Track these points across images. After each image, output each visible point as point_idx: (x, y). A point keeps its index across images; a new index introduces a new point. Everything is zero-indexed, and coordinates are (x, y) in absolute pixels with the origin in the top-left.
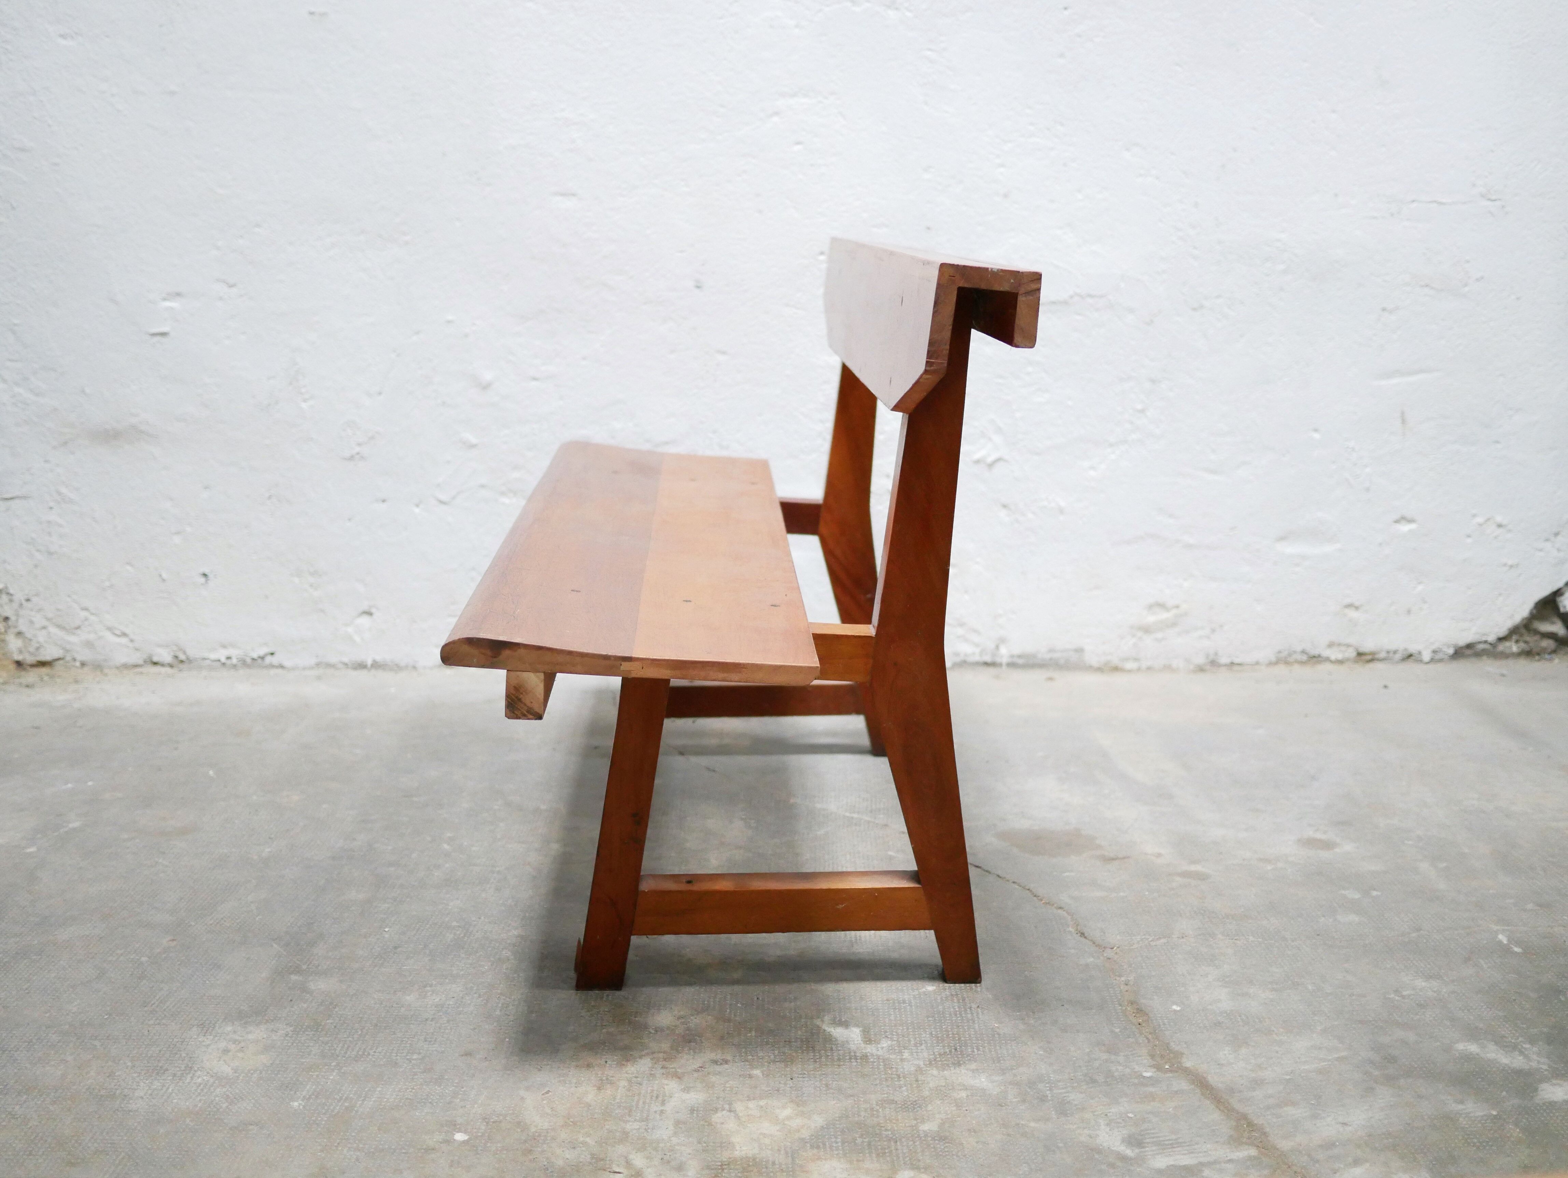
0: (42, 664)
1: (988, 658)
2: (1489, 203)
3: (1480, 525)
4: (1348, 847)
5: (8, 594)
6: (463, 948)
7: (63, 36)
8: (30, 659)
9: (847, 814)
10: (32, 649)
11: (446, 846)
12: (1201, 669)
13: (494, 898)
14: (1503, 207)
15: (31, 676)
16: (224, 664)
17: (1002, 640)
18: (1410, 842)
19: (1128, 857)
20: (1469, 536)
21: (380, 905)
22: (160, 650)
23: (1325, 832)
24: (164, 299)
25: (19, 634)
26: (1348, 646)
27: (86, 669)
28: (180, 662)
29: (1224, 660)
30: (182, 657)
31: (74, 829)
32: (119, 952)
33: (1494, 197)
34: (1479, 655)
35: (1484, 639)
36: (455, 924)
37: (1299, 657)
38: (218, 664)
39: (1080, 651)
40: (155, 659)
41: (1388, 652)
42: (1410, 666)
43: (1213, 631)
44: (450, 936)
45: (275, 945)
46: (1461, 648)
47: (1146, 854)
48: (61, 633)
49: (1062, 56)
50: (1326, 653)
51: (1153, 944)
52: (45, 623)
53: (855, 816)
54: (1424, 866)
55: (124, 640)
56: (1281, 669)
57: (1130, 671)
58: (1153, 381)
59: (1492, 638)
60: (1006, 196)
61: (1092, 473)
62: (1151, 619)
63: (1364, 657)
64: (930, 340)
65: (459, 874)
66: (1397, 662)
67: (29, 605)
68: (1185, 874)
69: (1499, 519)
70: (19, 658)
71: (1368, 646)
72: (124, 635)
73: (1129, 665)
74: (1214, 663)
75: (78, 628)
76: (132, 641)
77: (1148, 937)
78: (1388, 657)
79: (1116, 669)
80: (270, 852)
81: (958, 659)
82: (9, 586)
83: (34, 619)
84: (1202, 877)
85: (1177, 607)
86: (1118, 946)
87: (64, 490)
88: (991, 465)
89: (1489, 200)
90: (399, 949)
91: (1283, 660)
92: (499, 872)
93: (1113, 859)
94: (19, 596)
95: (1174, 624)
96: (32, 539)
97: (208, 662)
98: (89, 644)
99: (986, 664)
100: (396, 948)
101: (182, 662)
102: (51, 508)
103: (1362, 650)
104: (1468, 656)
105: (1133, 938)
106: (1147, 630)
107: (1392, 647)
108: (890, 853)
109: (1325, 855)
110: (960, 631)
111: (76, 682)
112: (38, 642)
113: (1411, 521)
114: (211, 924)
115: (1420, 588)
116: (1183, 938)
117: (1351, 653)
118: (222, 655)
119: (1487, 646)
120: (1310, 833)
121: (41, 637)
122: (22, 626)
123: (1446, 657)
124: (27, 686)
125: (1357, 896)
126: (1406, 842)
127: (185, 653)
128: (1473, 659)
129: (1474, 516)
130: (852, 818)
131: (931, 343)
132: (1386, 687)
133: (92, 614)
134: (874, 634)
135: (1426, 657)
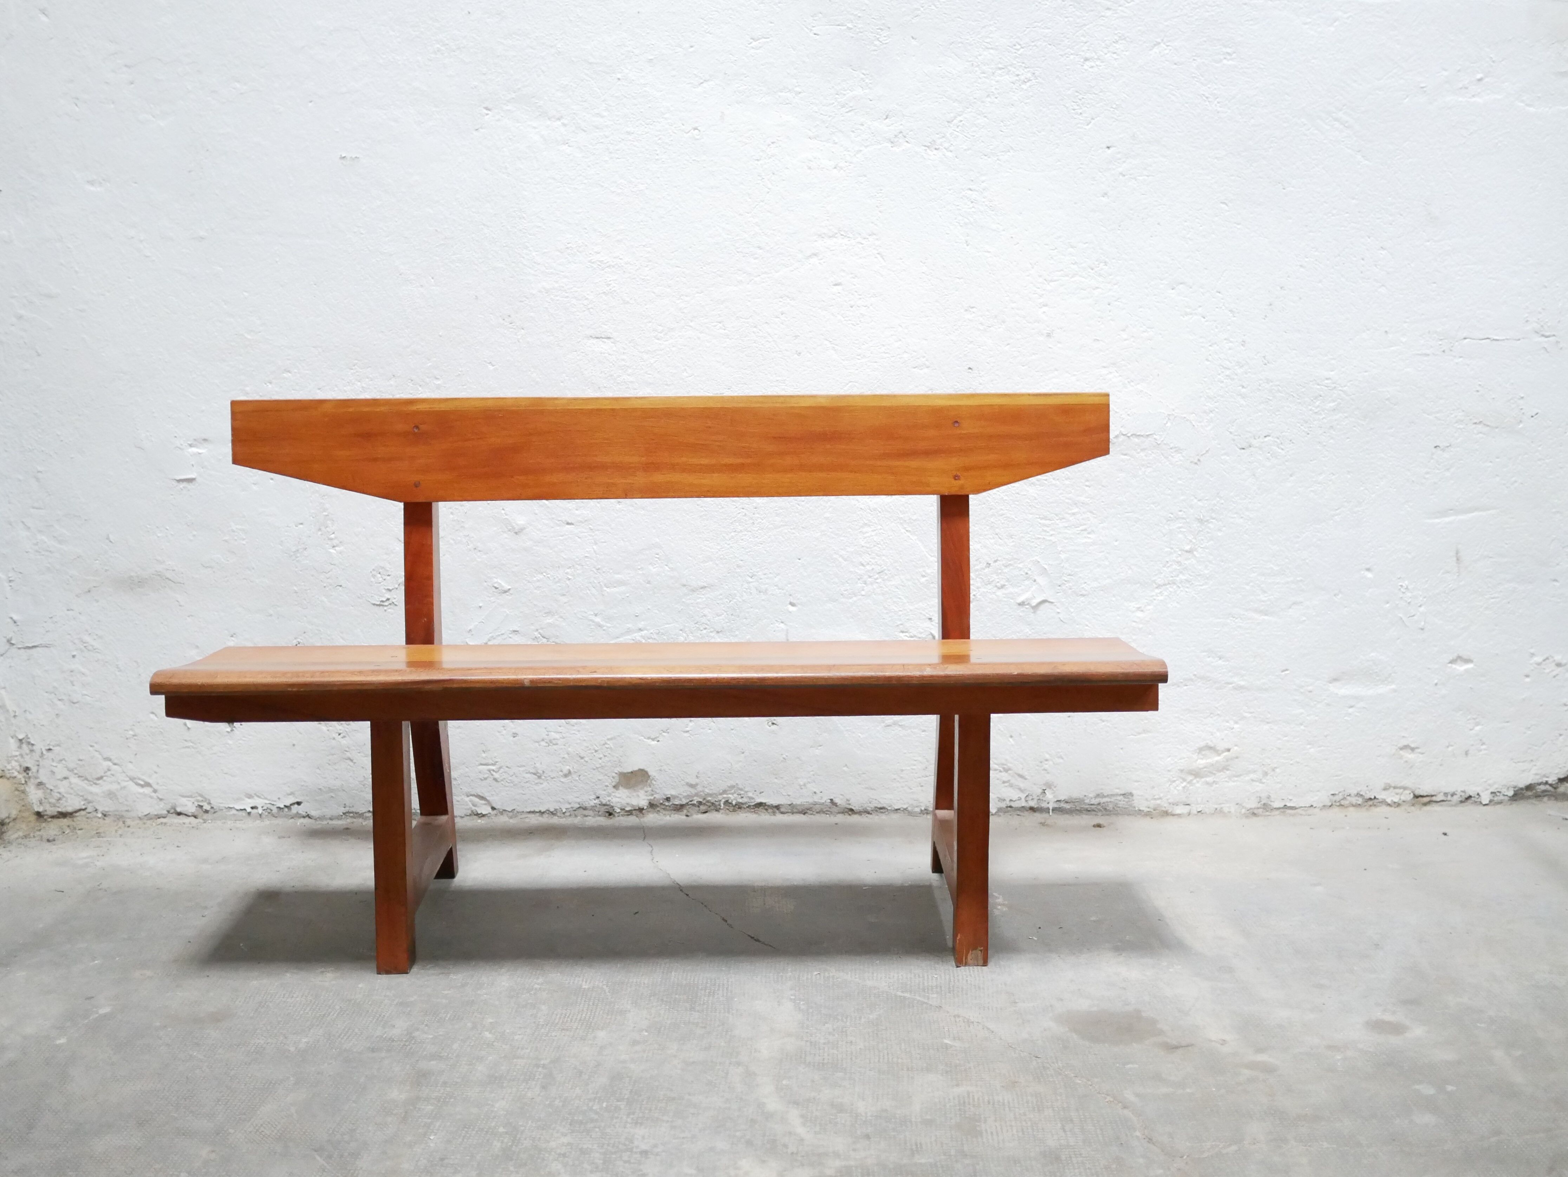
0: (63, 815)
1: (1032, 804)
2: (1543, 339)
3: (1539, 664)
4: (1418, 1031)
5: (29, 743)
6: (512, 1160)
7: (91, 183)
8: (51, 810)
9: (899, 993)
10: (53, 801)
11: (487, 1034)
12: (1253, 814)
13: (540, 1098)
14: (1558, 342)
15: (52, 828)
16: (249, 813)
17: (1049, 785)
18: (1483, 1025)
19: (1192, 1045)
20: (1527, 676)
21: (423, 1107)
22: (184, 800)
23: (1394, 1013)
24: (191, 446)
25: (40, 784)
26: (1405, 788)
27: (108, 820)
28: (204, 811)
29: (1277, 804)
30: (206, 807)
31: (105, 1015)
32: (157, 1166)
33: (1547, 334)
34: (1538, 796)
35: (1545, 780)
36: (501, 1130)
37: (1354, 800)
38: (244, 814)
39: (1128, 795)
40: (179, 810)
41: (1446, 794)
42: (1468, 808)
43: (1266, 774)
44: (497, 1145)
45: (318, 1158)
46: (1522, 789)
47: (1211, 1041)
48: (84, 784)
49: (1105, 194)
50: (1381, 796)
51: (1224, 1151)
52: (66, 773)
53: (907, 995)
54: (1498, 1054)
55: (147, 790)
56: (1336, 813)
57: (1179, 815)
58: (1200, 521)
59: (1552, 779)
60: (1049, 335)
61: (1139, 614)
62: (1202, 762)
63: (1421, 799)
65: (503, 1068)
66: (1455, 805)
67: (50, 754)
68: (1252, 1066)
69: (1558, 658)
70: (41, 809)
71: (1424, 790)
72: (148, 785)
73: (1178, 810)
74: (1266, 807)
75: (101, 778)
76: (155, 791)
77: (1218, 1143)
78: (1446, 799)
79: (1166, 813)
80: (307, 1043)
81: (1003, 805)
82: (29, 736)
83: (55, 769)
84: (1269, 1069)
85: (1229, 750)
86: (1187, 1154)
87: (87, 638)
88: (1035, 608)
89: (1543, 335)
90: (446, 1161)
91: (1338, 803)
92: (544, 1066)
93: (1177, 1047)
94: (40, 746)
95: (1225, 768)
96: (54, 687)
97: (234, 812)
98: (111, 795)
99: (1032, 809)
100: (442, 1159)
101: (207, 812)
102: (74, 656)
103: (1417, 793)
104: (1529, 797)
105: (1204, 1144)
106: (1197, 774)
107: (1450, 790)
108: (946, 1041)
109: (1394, 1040)
110: (1005, 776)
111: (98, 834)
112: (60, 793)
113: (1468, 661)
114: (250, 1132)
115: (1478, 728)
116: (1254, 1144)
117: (1408, 796)
118: (247, 804)
119: (1548, 787)
120: (1378, 1014)
121: (63, 787)
122: (43, 778)
123: (1506, 798)
124: (48, 841)
125: (1432, 1091)
126: (1478, 1025)
127: (209, 803)
128: (1534, 801)
129: (1533, 655)
130: (904, 997)
132: (1445, 834)
133: (115, 764)
135: (1485, 799)
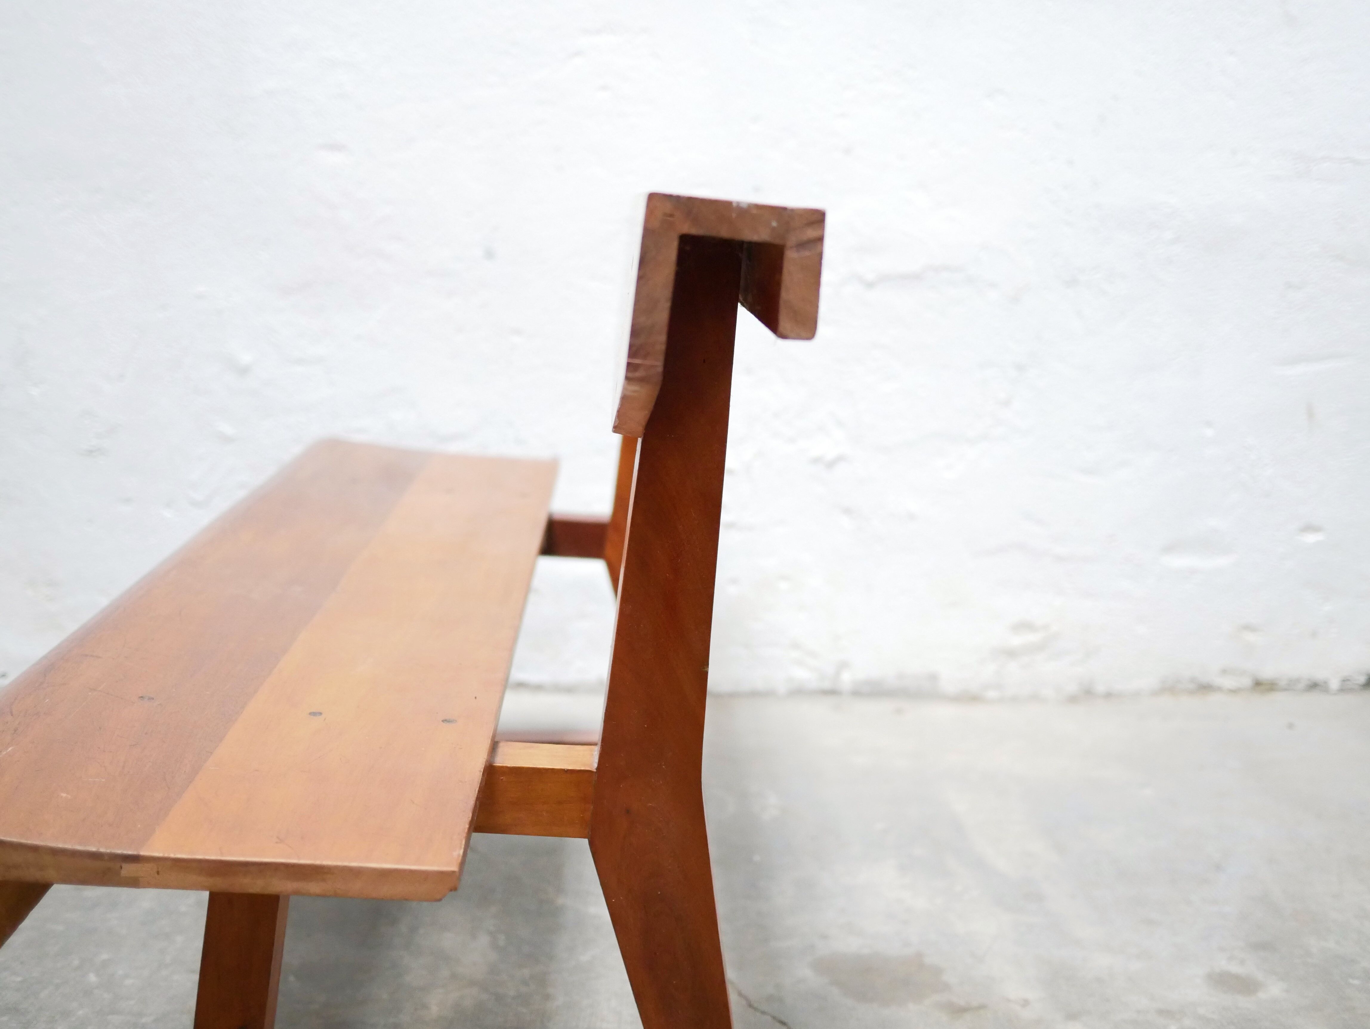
1: (827, 685)
4: (1274, 990)
12: (1073, 699)
17: (845, 663)
18: (1356, 982)
23: (1242, 962)
26: (1244, 672)
29: (1100, 690)
37: (1187, 685)
39: (933, 677)
41: (1290, 680)
42: (1314, 697)
43: (1088, 655)
50: (1219, 681)
56: (1166, 700)
57: (991, 701)
58: (1019, 368)
62: (1016, 641)
63: (1262, 686)
64: (633, 326)
66: (1300, 693)
71: (1268, 672)
73: (991, 694)
74: (1089, 693)
78: (1291, 686)
79: (975, 699)
85: (1047, 627)
88: (830, 465)
91: (1169, 688)
93: (964, 1010)
95: (1043, 648)
99: (825, 692)
103: (1259, 677)
106: (1011, 653)
107: (1296, 674)
109: (1244, 1003)
110: (794, 654)
113: (1318, 530)
115: (1328, 606)
117: (1247, 682)
120: (1223, 964)
123: (1357, 686)
126: (1351, 981)
131: (635, 332)
134: (596, 765)
135: (1334, 684)
